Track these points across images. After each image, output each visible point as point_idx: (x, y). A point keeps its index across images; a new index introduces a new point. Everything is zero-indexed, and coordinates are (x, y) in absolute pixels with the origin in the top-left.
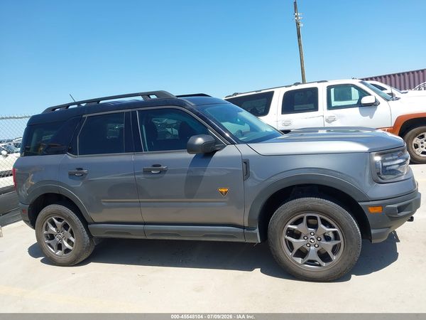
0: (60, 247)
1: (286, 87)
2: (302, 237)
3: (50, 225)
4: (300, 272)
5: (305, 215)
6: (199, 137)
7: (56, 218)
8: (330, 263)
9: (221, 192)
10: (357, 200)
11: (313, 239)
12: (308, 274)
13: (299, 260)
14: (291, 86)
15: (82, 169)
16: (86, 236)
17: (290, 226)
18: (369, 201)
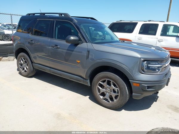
0: (23, 69)
1: (144, 21)
2: (104, 88)
3: (21, 60)
4: (101, 102)
5: (107, 79)
6: (72, 36)
7: (23, 58)
8: (113, 102)
9: (77, 62)
10: (129, 78)
11: (108, 90)
12: (103, 104)
13: (102, 97)
14: (146, 21)
15: (32, 41)
16: (32, 67)
17: (100, 82)
18: (134, 80)
